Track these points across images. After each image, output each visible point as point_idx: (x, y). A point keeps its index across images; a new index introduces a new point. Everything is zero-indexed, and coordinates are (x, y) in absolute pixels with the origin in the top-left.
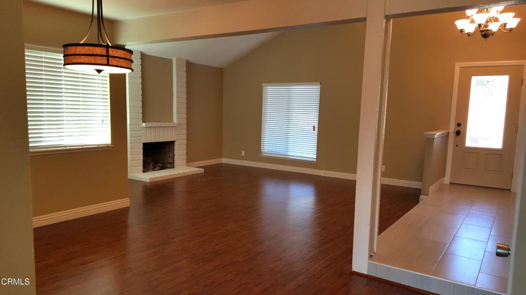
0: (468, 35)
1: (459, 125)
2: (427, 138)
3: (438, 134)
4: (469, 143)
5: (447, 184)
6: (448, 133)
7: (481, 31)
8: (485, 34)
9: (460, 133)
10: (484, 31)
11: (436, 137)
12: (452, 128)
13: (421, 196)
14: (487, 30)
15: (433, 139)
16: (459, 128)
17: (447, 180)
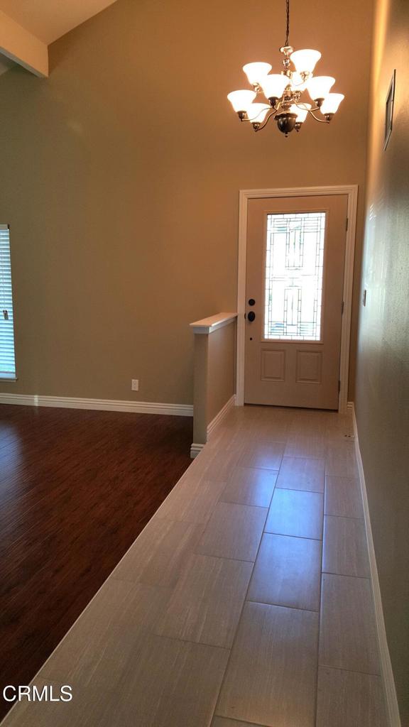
0: (255, 128)
1: (252, 302)
2: (196, 335)
3: (214, 324)
4: (270, 333)
5: (240, 407)
6: (236, 317)
7: (277, 118)
8: (284, 122)
9: (254, 317)
10: (283, 116)
11: (211, 330)
12: (242, 309)
13: (193, 445)
14: (288, 115)
15: (207, 335)
16: (252, 309)
17: (238, 399)
